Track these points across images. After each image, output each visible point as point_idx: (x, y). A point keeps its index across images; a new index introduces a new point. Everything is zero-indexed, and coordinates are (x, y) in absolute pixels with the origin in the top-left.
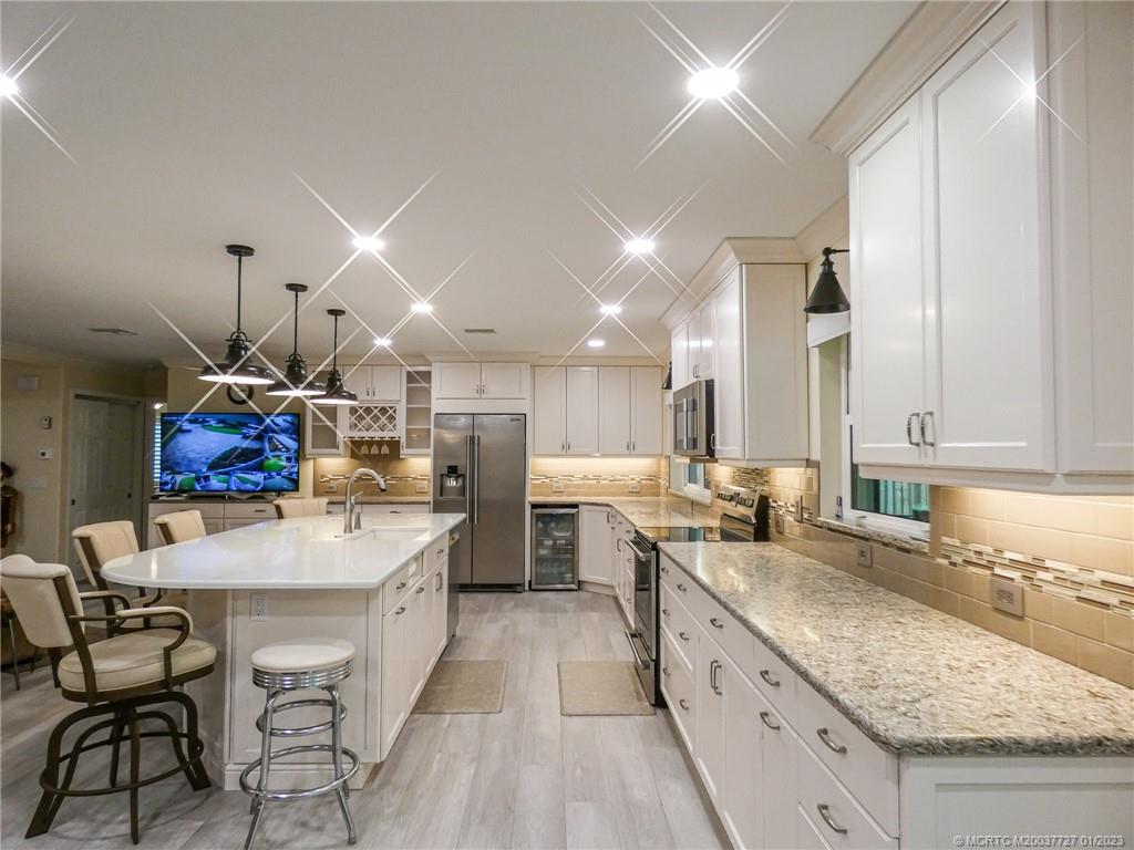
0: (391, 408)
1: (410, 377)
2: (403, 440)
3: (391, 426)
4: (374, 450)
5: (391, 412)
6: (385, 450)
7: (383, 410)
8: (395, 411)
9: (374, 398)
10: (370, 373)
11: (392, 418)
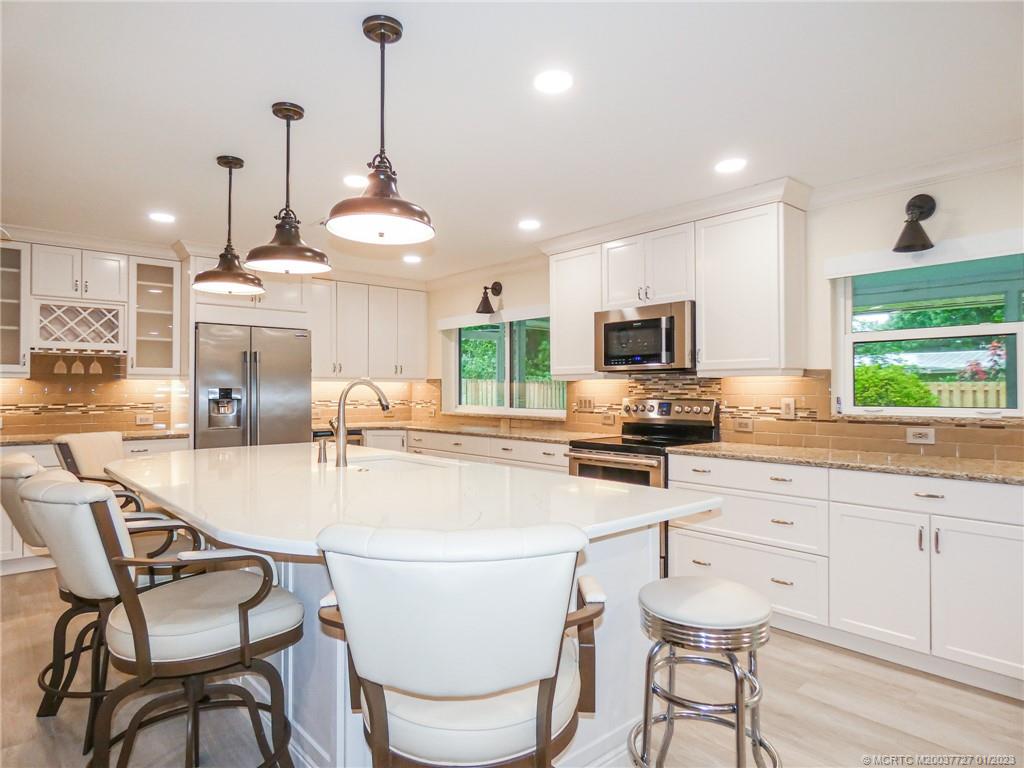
0: (110, 311)
1: (143, 271)
2: (132, 354)
3: (109, 336)
4: (78, 368)
5: (109, 316)
6: (96, 368)
7: (97, 313)
8: (116, 316)
9: (85, 295)
10: (78, 258)
11: (111, 326)
